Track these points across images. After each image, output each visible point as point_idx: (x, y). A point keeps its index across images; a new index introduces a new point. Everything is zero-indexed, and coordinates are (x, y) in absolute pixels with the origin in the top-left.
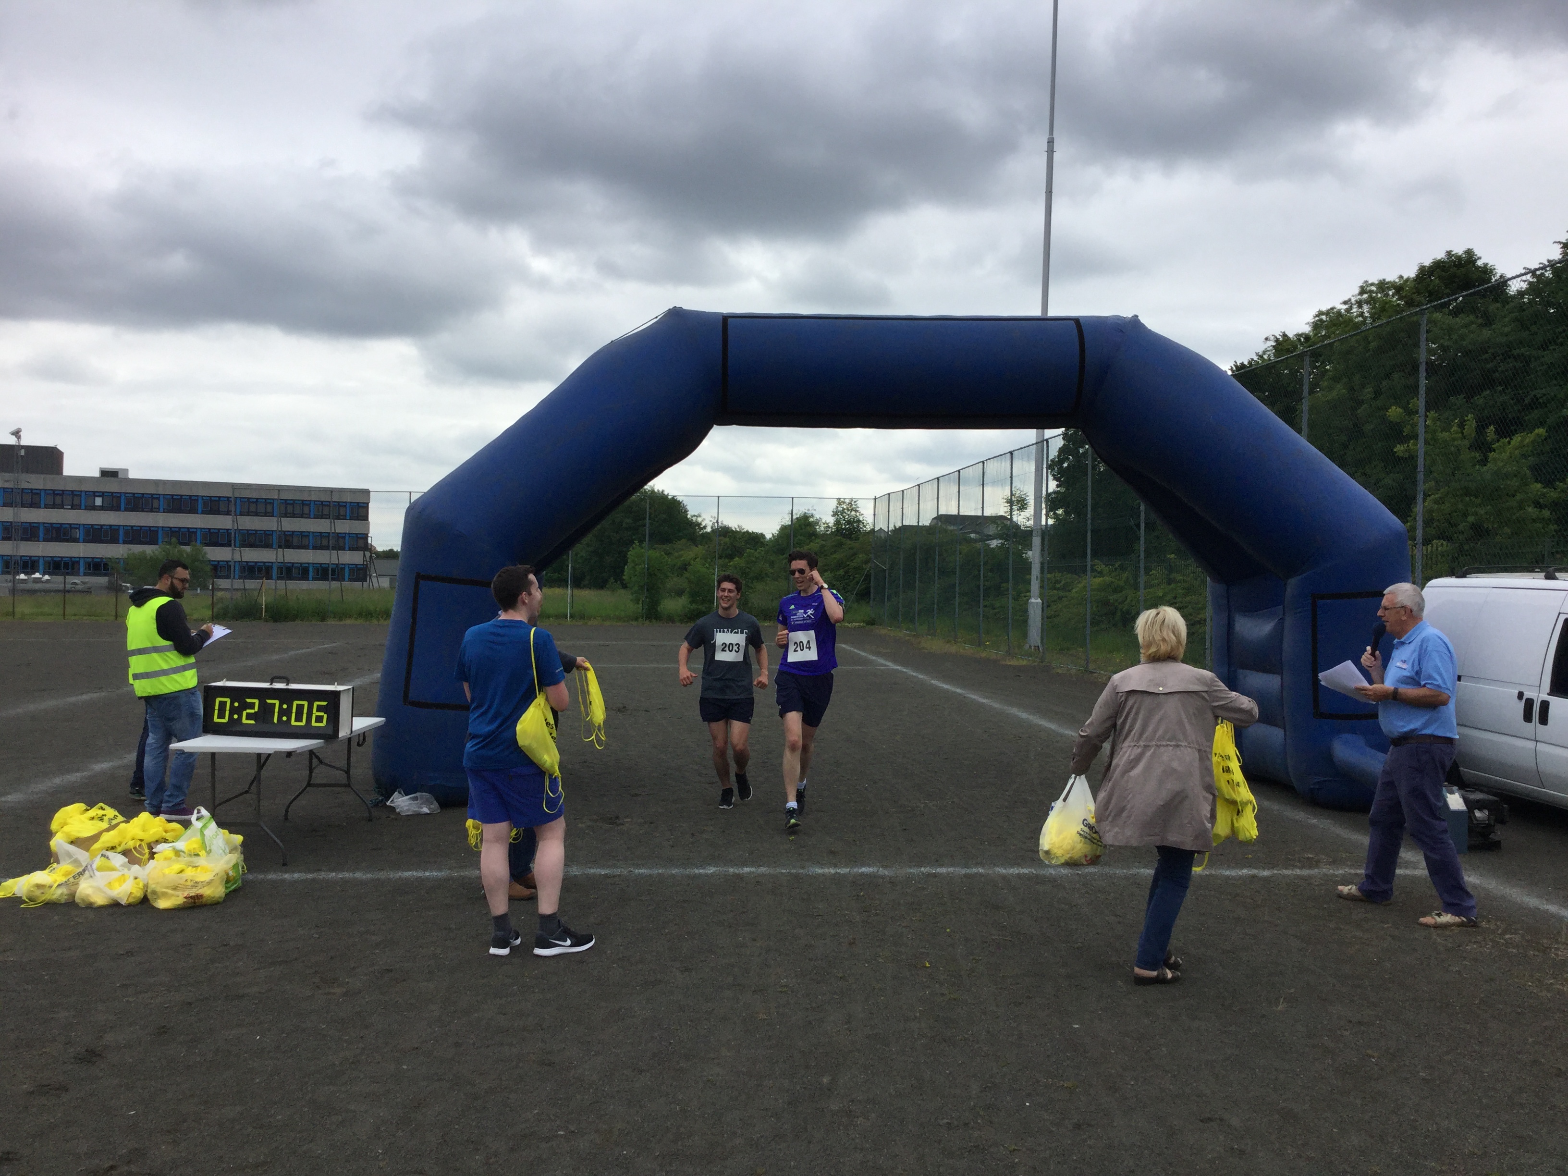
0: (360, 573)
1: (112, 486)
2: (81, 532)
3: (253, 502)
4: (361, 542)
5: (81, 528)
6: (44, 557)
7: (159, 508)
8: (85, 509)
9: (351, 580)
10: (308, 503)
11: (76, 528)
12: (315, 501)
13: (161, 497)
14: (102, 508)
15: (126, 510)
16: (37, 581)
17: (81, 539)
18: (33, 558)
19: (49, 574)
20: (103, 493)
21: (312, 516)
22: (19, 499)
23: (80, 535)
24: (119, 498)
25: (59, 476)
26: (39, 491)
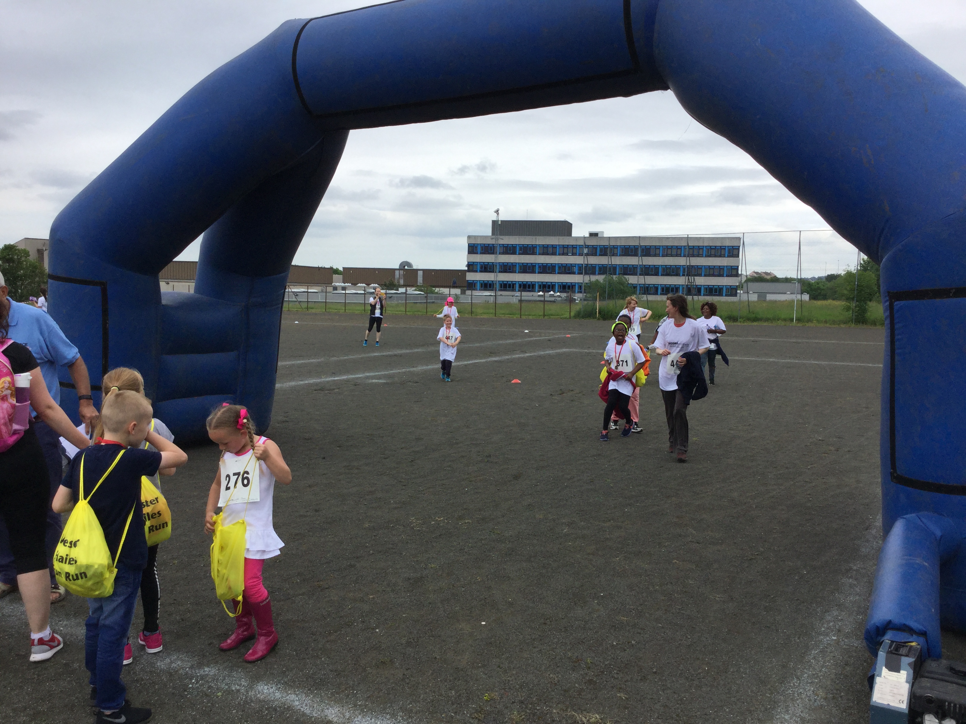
0: (732, 291)
1: (593, 242)
3: (670, 248)
4: (733, 271)
5: (577, 266)
6: (558, 283)
7: (617, 254)
8: (579, 255)
9: (726, 295)
10: (702, 247)
11: (574, 266)
12: (706, 246)
13: (619, 248)
14: (587, 255)
15: (600, 255)
16: (552, 296)
17: (577, 273)
18: (553, 283)
19: (560, 292)
20: (588, 246)
21: (704, 256)
22: (547, 250)
23: (576, 269)
24: (597, 248)
25: (568, 237)
26: (555, 246)
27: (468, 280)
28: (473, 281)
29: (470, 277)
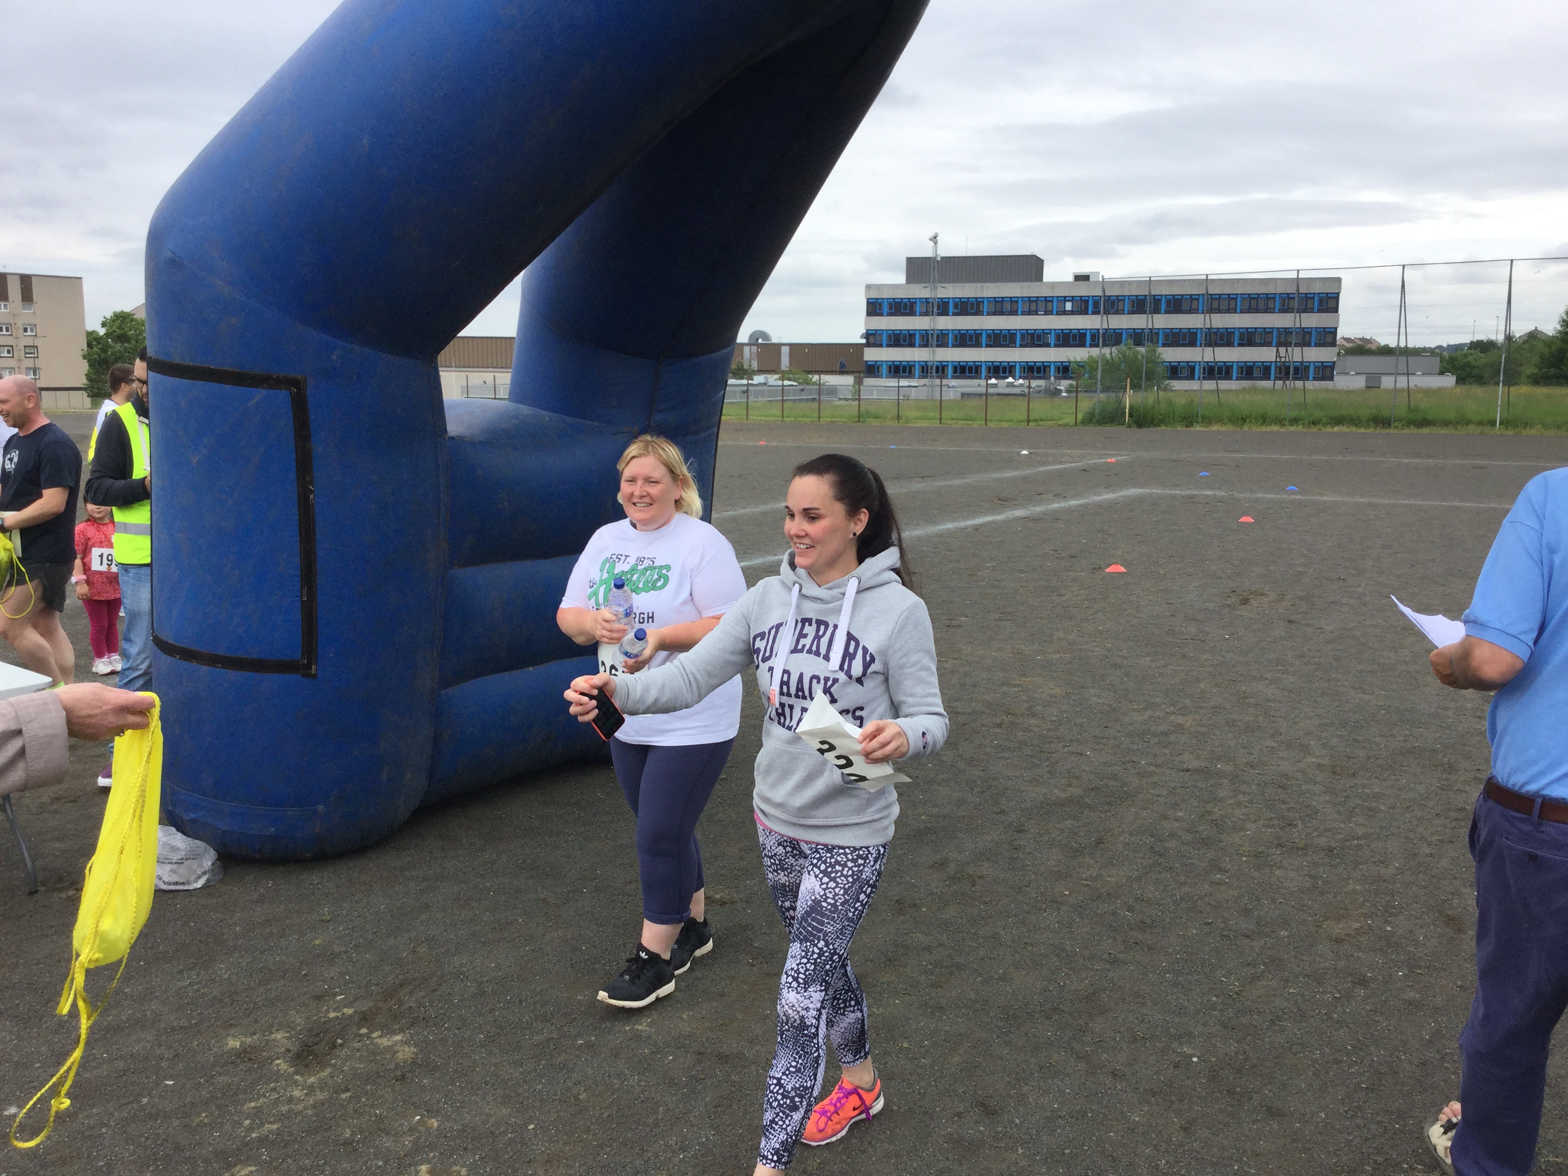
0: (1325, 371)
1: (1082, 290)
2: (1053, 339)
4: (1328, 337)
5: (1053, 332)
6: (1020, 362)
7: (1123, 310)
8: (1057, 314)
9: (1315, 379)
10: (1274, 296)
11: (1047, 334)
12: (1280, 294)
13: (1127, 300)
14: (1072, 313)
16: (1010, 385)
17: (1052, 345)
18: (1011, 364)
19: (1024, 378)
20: (1073, 297)
21: (1277, 310)
22: (1000, 307)
23: (1052, 339)
24: (1087, 302)
25: (1038, 283)
26: (1017, 299)
27: (866, 361)
28: (876, 362)
29: (871, 355)
